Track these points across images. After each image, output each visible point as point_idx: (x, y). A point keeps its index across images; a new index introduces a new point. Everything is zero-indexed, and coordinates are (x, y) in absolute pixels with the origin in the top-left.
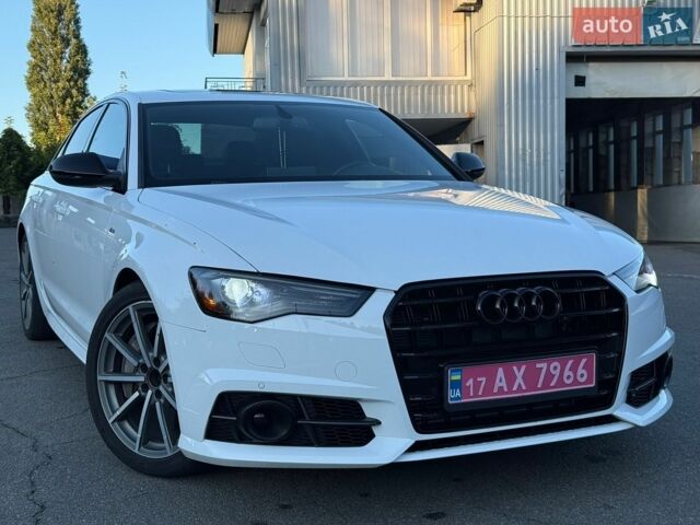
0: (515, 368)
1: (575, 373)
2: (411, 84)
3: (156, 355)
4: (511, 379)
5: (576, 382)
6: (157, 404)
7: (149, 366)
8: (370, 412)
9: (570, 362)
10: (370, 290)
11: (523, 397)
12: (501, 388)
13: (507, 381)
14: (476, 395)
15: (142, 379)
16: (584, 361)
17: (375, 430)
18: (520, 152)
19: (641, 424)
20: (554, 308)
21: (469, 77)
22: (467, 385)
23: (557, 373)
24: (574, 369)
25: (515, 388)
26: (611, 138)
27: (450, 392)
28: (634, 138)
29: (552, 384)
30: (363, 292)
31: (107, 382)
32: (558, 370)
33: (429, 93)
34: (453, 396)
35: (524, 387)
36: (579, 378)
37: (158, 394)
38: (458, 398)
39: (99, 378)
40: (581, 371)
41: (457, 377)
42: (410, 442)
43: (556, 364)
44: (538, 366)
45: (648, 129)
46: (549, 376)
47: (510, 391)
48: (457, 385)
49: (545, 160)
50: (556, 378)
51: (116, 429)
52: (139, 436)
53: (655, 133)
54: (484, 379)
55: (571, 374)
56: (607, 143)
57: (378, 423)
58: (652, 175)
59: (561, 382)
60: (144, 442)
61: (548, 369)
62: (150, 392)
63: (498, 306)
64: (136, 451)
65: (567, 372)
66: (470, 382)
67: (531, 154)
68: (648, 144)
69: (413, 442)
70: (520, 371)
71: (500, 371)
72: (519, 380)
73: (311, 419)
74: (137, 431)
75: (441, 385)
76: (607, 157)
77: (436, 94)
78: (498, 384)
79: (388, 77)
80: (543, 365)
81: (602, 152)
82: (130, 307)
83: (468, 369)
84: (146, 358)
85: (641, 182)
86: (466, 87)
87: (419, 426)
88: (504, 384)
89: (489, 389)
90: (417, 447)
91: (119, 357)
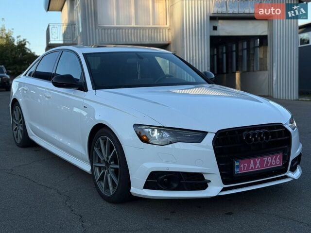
0: (257, 160)
2: (144, 28)
4: (255, 164)
8: (206, 177)
9: (274, 157)
10: (206, 133)
11: (259, 170)
14: (244, 170)
16: (279, 156)
17: (209, 184)
19: (296, 178)
20: (268, 137)
21: (168, 25)
23: (270, 161)
26: (224, 51)
27: (235, 169)
28: (234, 51)
29: (268, 165)
30: (203, 133)
31: (96, 166)
33: (151, 32)
34: (237, 170)
35: (259, 167)
36: (277, 163)
38: (238, 172)
39: (94, 165)
40: (278, 160)
42: (221, 188)
44: (264, 159)
45: (240, 48)
46: (268, 162)
47: (255, 168)
48: (238, 167)
49: (202, 62)
51: (98, 184)
52: (104, 187)
53: (243, 50)
54: (246, 164)
55: (274, 161)
56: (222, 53)
57: (210, 181)
58: (242, 67)
60: (105, 189)
61: (267, 160)
62: (106, 171)
63: (250, 137)
64: (103, 193)
66: (242, 166)
68: (240, 54)
71: (252, 161)
72: (258, 164)
73: (186, 180)
76: (222, 59)
77: (154, 33)
78: (251, 166)
79: (133, 25)
81: (220, 57)
83: (241, 161)
85: (237, 70)
86: (167, 30)
87: (225, 182)
88: (253, 166)
89: (248, 168)
90: (224, 190)
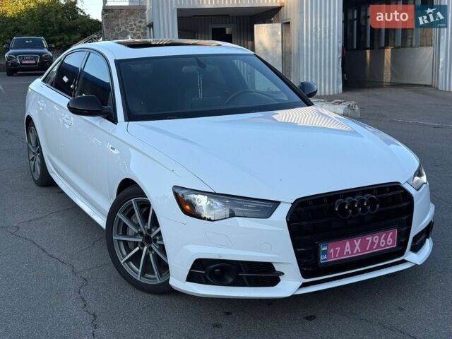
0: (355, 241)
1: (386, 240)
3: (149, 228)
4: (353, 247)
5: (386, 245)
6: (151, 255)
7: (144, 233)
8: (278, 268)
9: (384, 235)
11: (359, 256)
12: (348, 253)
13: (351, 248)
14: (335, 257)
15: (140, 240)
16: (391, 234)
17: (281, 277)
18: (314, 30)
19: (419, 263)
22: (330, 252)
23: (376, 242)
24: (385, 239)
25: (355, 252)
26: (369, 14)
27: (321, 256)
29: (374, 248)
30: (274, 204)
31: (119, 241)
32: (377, 240)
34: (323, 258)
35: (360, 251)
36: (388, 243)
37: (150, 249)
38: (326, 259)
39: (114, 238)
40: (389, 239)
41: (325, 249)
43: (376, 237)
44: (367, 239)
46: (373, 243)
47: (351, 254)
48: (325, 252)
49: (330, 35)
50: (376, 245)
51: (125, 266)
52: (140, 271)
54: (339, 248)
55: (384, 241)
56: (366, 18)
57: (283, 274)
58: (394, 39)
59: (379, 246)
60: (143, 274)
61: (372, 240)
62: (145, 248)
63: (346, 208)
64: (138, 279)
65: (382, 241)
66: (332, 251)
67: (321, 31)
69: (301, 284)
70: (357, 243)
71: (348, 243)
72: (357, 247)
73: (246, 272)
74: (139, 268)
75: (316, 253)
78: (346, 250)
80: (369, 238)
81: (363, 23)
82: (132, 200)
83: (331, 244)
84: (143, 229)
85: (387, 45)
87: (305, 275)
88: (349, 250)
89: (341, 253)
91: (125, 227)
